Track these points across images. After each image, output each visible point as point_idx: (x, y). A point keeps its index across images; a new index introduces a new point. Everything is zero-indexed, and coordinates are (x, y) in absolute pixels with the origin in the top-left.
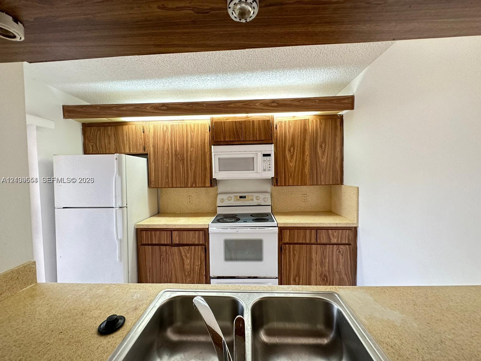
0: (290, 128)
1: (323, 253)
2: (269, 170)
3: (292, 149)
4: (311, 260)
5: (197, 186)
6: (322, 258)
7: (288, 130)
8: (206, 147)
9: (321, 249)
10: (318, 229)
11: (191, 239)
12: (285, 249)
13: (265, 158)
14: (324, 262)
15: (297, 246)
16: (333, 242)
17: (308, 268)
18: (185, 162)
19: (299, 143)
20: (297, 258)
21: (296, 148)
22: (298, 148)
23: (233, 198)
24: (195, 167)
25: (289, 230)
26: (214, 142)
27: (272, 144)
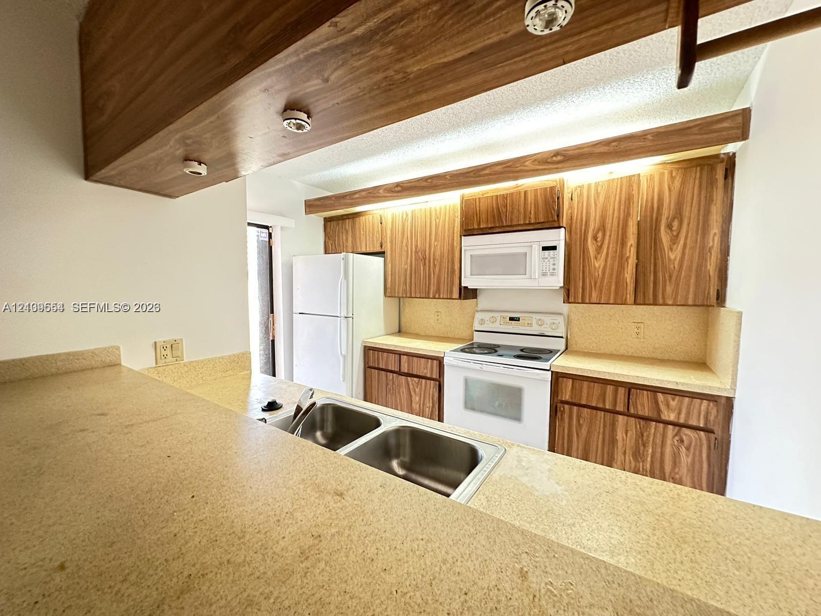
0: (598, 197)
1: (640, 435)
2: (552, 275)
3: (600, 235)
4: (613, 441)
5: (442, 297)
6: (639, 444)
7: (595, 200)
8: (455, 238)
9: (636, 426)
10: (631, 388)
11: (422, 370)
12: (563, 412)
13: (547, 252)
14: (641, 452)
15: (585, 411)
16: (667, 419)
17: (606, 455)
18: (427, 261)
19: (615, 223)
20: (584, 431)
21: (608, 234)
22: (613, 233)
23: (498, 319)
24: (440, 269)
25: (571, 380)
26: (465, 230)
27: (560, 227)
